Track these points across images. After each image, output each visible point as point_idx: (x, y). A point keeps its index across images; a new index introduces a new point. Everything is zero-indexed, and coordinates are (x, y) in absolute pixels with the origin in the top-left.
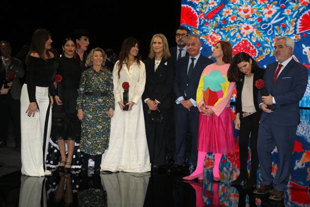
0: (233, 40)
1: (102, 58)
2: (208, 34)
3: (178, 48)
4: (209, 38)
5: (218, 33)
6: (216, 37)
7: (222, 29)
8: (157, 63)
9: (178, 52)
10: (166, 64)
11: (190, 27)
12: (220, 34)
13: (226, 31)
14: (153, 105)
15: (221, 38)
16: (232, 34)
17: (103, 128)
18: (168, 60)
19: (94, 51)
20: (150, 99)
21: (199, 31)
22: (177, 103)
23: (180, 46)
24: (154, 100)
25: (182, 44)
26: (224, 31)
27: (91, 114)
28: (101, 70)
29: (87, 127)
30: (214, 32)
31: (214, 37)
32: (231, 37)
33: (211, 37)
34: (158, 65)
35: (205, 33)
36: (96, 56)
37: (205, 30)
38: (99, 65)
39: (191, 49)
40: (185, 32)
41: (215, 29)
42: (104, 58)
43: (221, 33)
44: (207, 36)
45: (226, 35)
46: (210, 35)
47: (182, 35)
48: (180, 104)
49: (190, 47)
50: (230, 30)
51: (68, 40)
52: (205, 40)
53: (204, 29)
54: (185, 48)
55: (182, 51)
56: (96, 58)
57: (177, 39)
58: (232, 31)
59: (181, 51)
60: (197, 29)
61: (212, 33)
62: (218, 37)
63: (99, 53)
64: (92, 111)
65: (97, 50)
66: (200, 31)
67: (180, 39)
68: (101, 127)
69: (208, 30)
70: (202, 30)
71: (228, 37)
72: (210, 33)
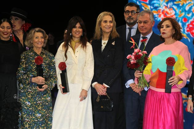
0: (188, 14)
1: (43, 40)
2: (160, 8)
3: (127, 27)
4: (161, 13)
5: (171, 8)
6: (169, 12)
7: (175, 3)
8: (104, 43)
9: (128, 31)
10: (113, 44)
11: (140, 2)
12: (173, 8)
13: (181, 5)
14: (102, 89)
15: (174, 13)
16: (187, 8)
17: (42, 116)
18: (116, 39)
19: (34, 32)
20: (99, 83)
21: (149, 6)
22: (127, 87)
23: (129, 24)
24: (102, 84)
25: (132, 21)
26: (178, 5)
27: (29, 102)
28: (42, 52)
29: (25, 116)
30: (166, 7)
31: (167, 12)
32: (185, 11)
33: (163, 13)
34: (105, 45)
35: (156, 8)
36: (37, 38)
37: (156, 5)
38: (39, 48)
39: (142, 27)
40: (134, 8)
41: (167, 3)
42: (45, 40)
43: (175, 7)
44: (158, 11)
45: (180, 9)
46: (162, 9)
47: (132, 11)
48: (130, 88)
49: (142, 24)
50: (185, 4)
51: (4, 21)
52: (156, 16)
53: (155, 3)
54: (135, 26)
55: (132, 30)
56: (36, 40)
57: (126, 16)
58: (187, 4)
59: (130, 29)
60: (147, 4)
61: (164, 7)
62: (172, 11)
63: (39, 35)
64: (31, 98)
65: (38, 32)
66: (151, 6)
67: (130, 17)
68: (40, 116)
69: (159, 4)
70: (153, 5)
71: (183, 11)
72: (162, 8)
